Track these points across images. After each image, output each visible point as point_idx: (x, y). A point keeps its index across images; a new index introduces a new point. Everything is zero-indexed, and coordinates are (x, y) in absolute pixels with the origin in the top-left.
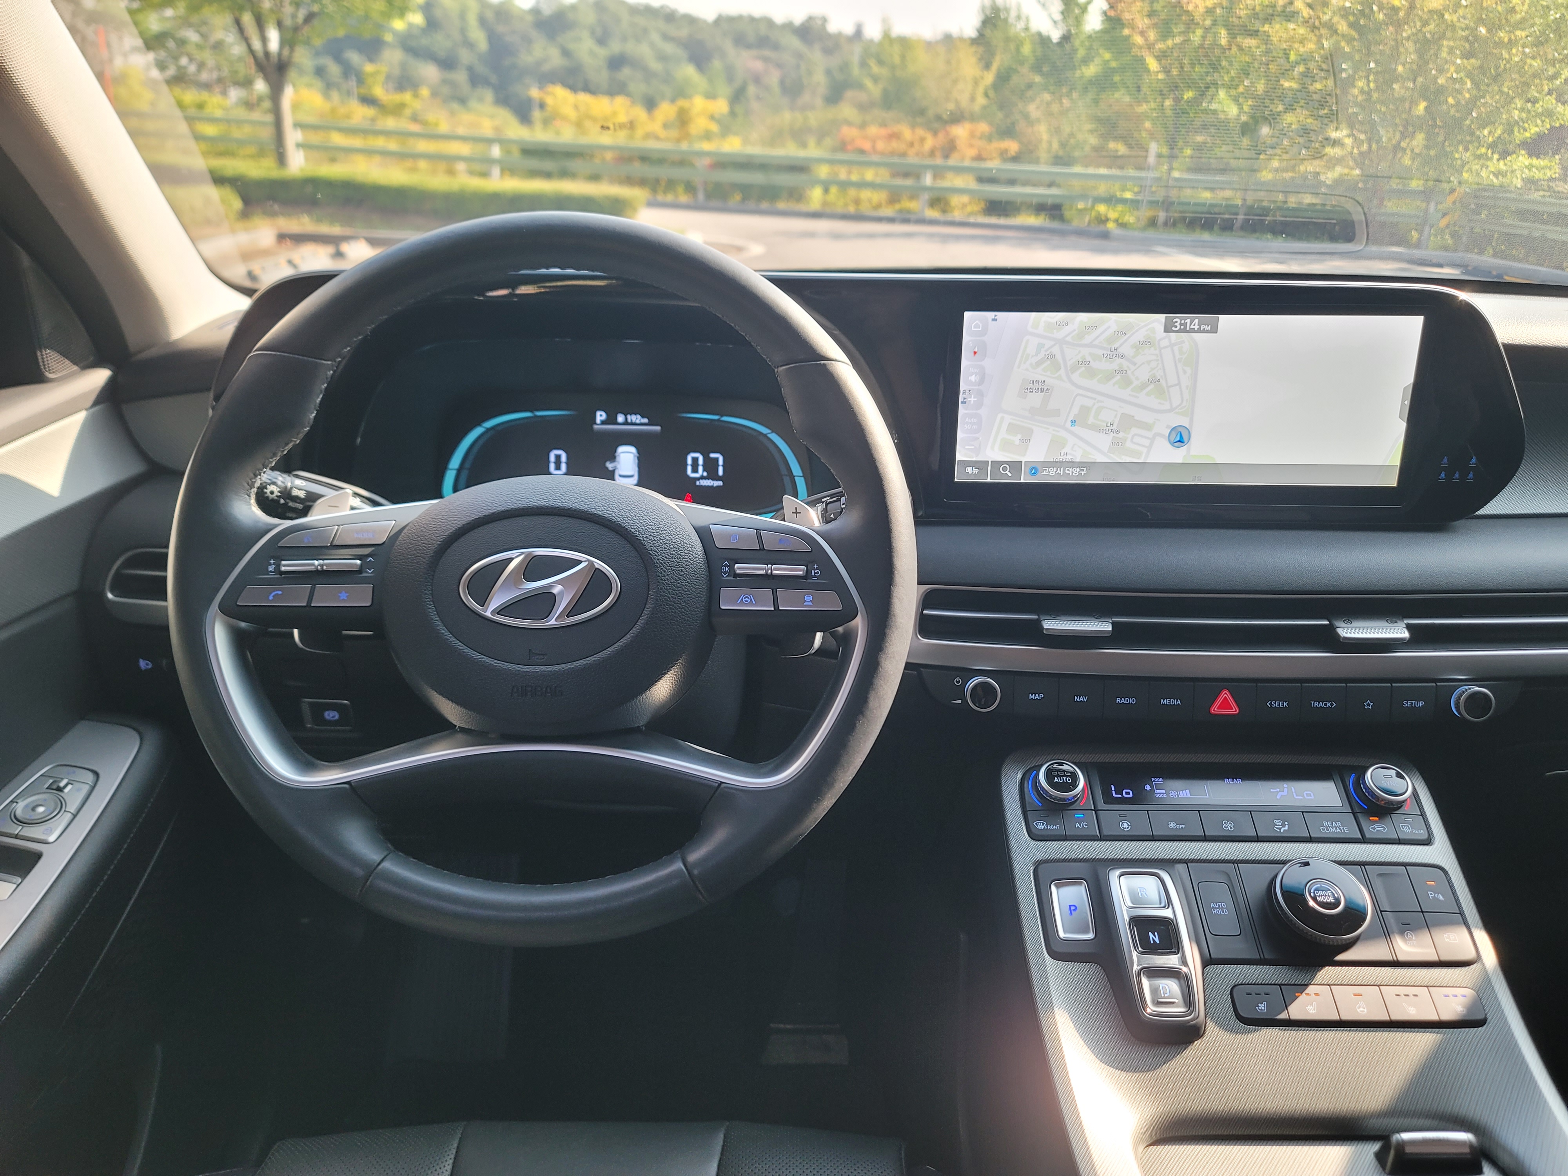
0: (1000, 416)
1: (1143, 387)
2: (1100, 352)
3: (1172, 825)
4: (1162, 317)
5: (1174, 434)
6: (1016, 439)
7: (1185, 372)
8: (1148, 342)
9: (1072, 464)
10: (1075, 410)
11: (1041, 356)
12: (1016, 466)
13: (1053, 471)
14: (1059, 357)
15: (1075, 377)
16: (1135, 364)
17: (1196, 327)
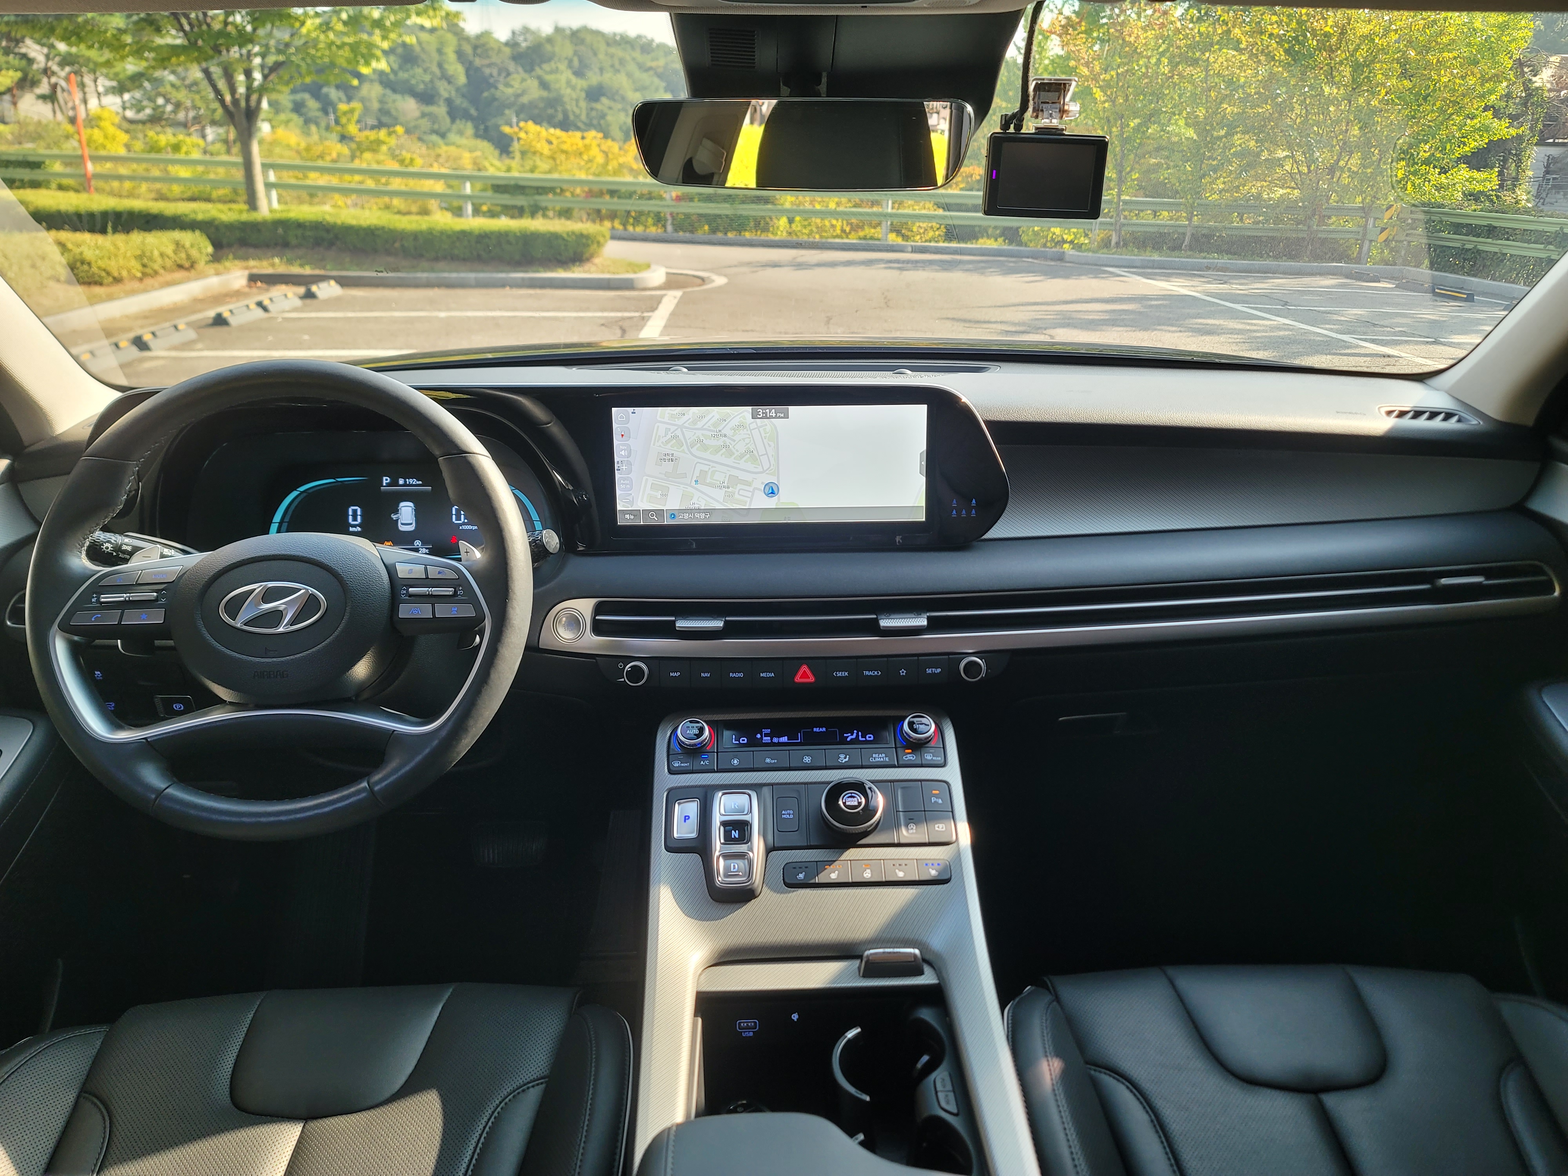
0: (645, 478)
1: (742, 456)
2: (710, 433)
3: (768, 760)
4: (749, 409)
5: (767, 488)
6: (658, 494)
7: (770, 446)
8: (741, 426)
9: (699, 510)
10: (697, 473)
11: (669, 436)
12: (660, 513)
13: (686, 516)
14: (681, 437)
15: (694, 450)
16: (734, 441)
17: (774, 415)
